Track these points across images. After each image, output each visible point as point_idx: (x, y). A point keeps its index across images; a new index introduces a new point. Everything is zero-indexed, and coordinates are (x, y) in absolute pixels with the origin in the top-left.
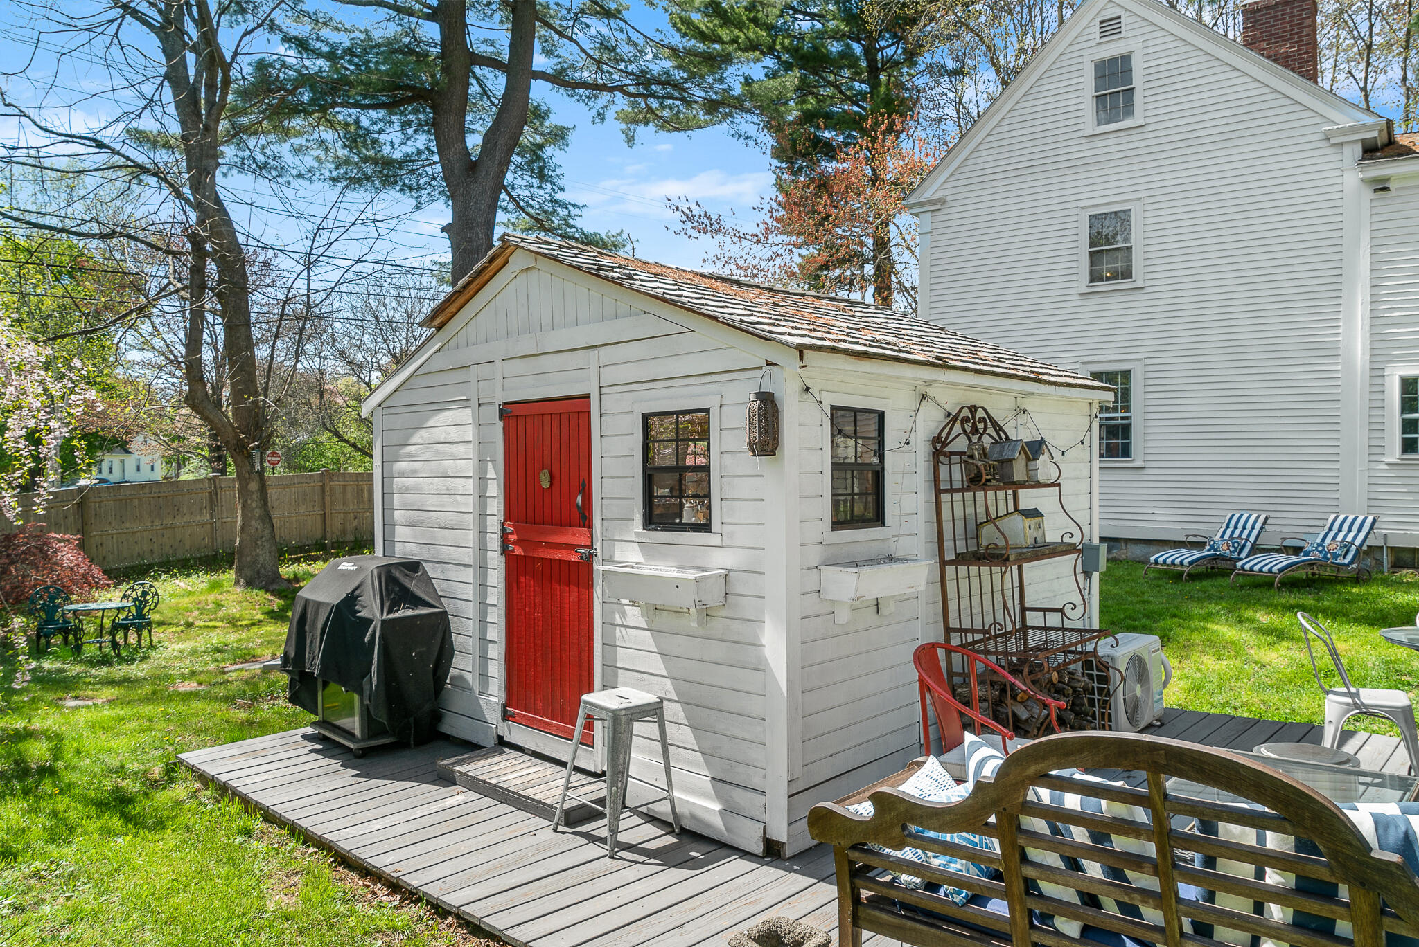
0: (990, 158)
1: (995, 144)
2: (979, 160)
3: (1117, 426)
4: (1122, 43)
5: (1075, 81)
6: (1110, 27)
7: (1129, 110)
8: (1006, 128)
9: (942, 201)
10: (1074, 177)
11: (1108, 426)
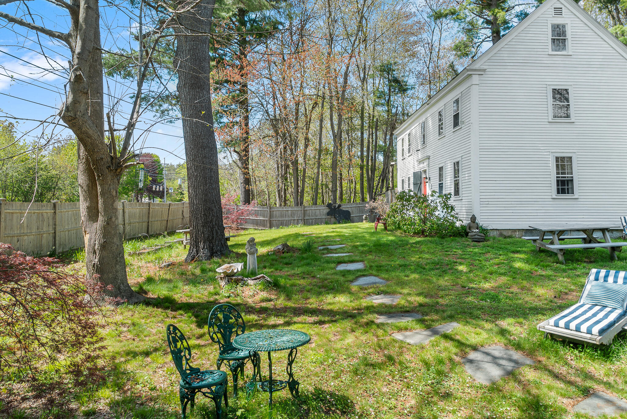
0: (506, 55)
1: (508, 49)
2: (502, 55)
3: (564, 181)
4: (563, 19)
5: (544, 30)
6: (558, 11)
7: (564, 48)
8: (514, 43)
9: (484, 70)
10: (546, 71)
11: (561, 181)
